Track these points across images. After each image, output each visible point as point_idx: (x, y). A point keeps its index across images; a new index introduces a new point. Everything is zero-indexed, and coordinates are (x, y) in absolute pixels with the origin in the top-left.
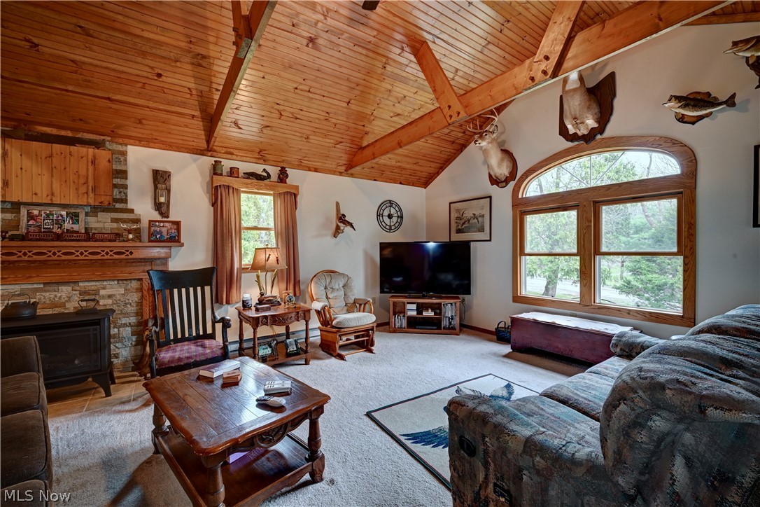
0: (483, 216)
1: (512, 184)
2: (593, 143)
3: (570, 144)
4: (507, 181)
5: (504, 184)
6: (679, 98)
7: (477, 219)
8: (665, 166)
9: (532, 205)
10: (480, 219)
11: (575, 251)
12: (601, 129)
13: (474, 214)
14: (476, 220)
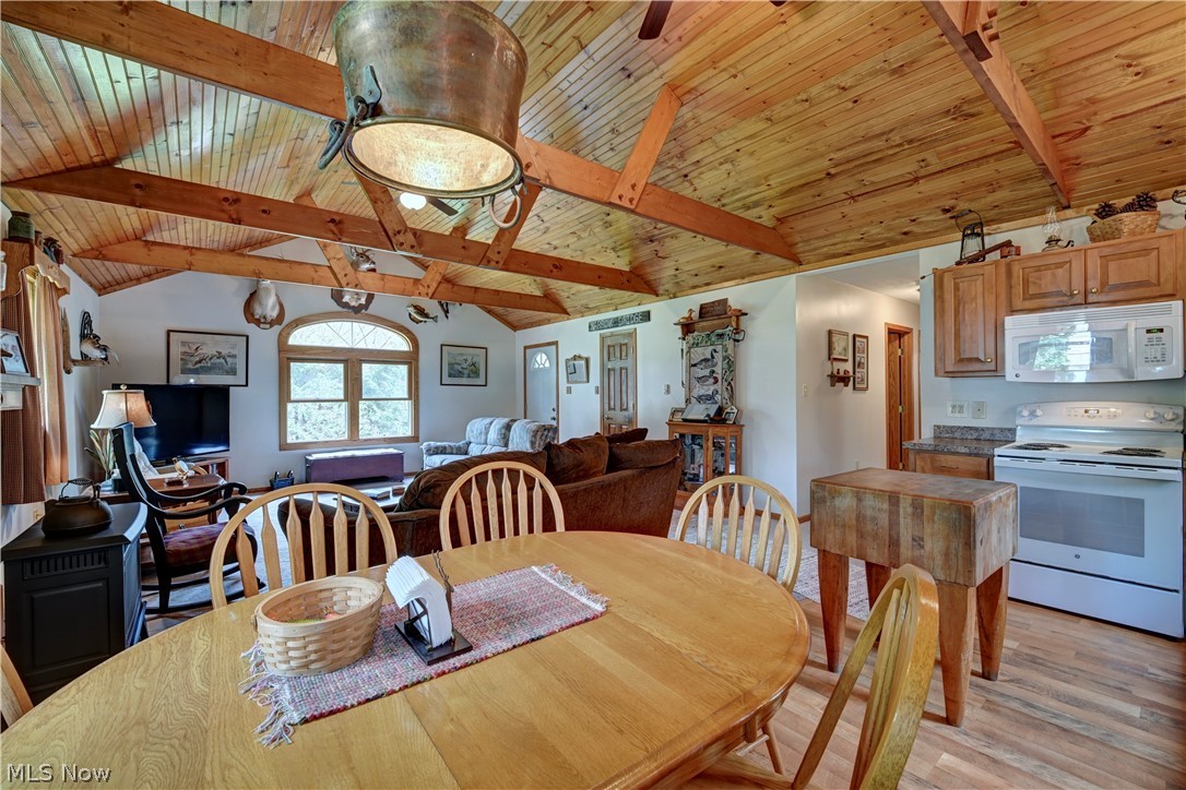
0: (234, 356)
1: (277, 329)
2: (359, 315)
3: (339, 309)
4: (272, 324)
5: (268, 326)
6: (415, 307)
7: (224, 358)
8: (399, 343)
9: (303, 354)
10: (228, 359)
11: (342, 397)
12: (366, 306)
13: (220, 353)
14: (223, 361)
